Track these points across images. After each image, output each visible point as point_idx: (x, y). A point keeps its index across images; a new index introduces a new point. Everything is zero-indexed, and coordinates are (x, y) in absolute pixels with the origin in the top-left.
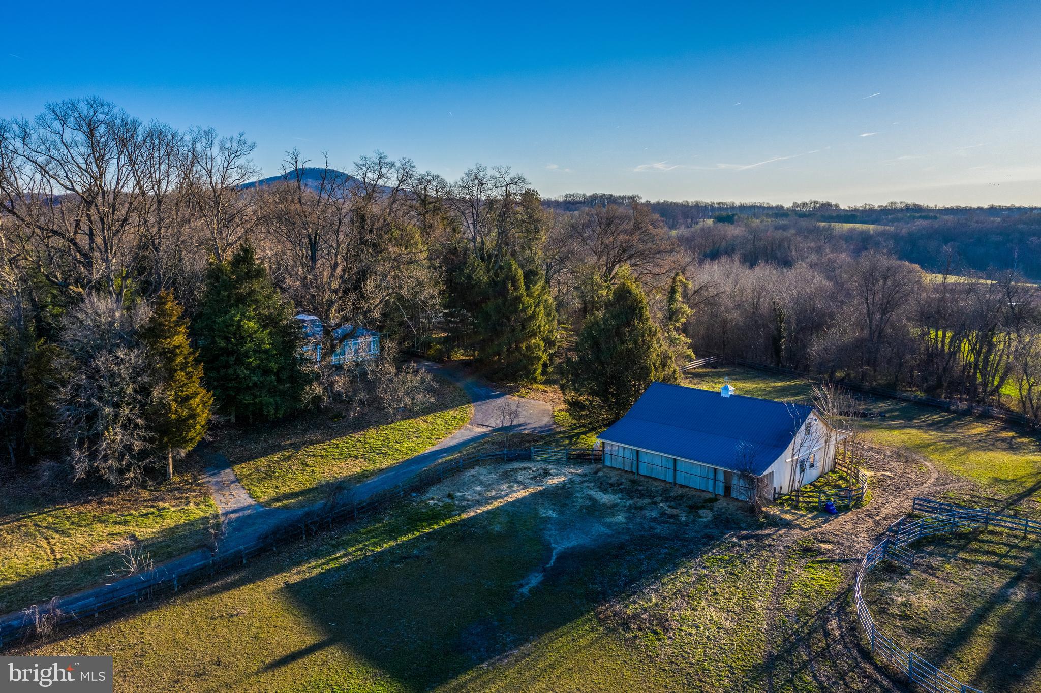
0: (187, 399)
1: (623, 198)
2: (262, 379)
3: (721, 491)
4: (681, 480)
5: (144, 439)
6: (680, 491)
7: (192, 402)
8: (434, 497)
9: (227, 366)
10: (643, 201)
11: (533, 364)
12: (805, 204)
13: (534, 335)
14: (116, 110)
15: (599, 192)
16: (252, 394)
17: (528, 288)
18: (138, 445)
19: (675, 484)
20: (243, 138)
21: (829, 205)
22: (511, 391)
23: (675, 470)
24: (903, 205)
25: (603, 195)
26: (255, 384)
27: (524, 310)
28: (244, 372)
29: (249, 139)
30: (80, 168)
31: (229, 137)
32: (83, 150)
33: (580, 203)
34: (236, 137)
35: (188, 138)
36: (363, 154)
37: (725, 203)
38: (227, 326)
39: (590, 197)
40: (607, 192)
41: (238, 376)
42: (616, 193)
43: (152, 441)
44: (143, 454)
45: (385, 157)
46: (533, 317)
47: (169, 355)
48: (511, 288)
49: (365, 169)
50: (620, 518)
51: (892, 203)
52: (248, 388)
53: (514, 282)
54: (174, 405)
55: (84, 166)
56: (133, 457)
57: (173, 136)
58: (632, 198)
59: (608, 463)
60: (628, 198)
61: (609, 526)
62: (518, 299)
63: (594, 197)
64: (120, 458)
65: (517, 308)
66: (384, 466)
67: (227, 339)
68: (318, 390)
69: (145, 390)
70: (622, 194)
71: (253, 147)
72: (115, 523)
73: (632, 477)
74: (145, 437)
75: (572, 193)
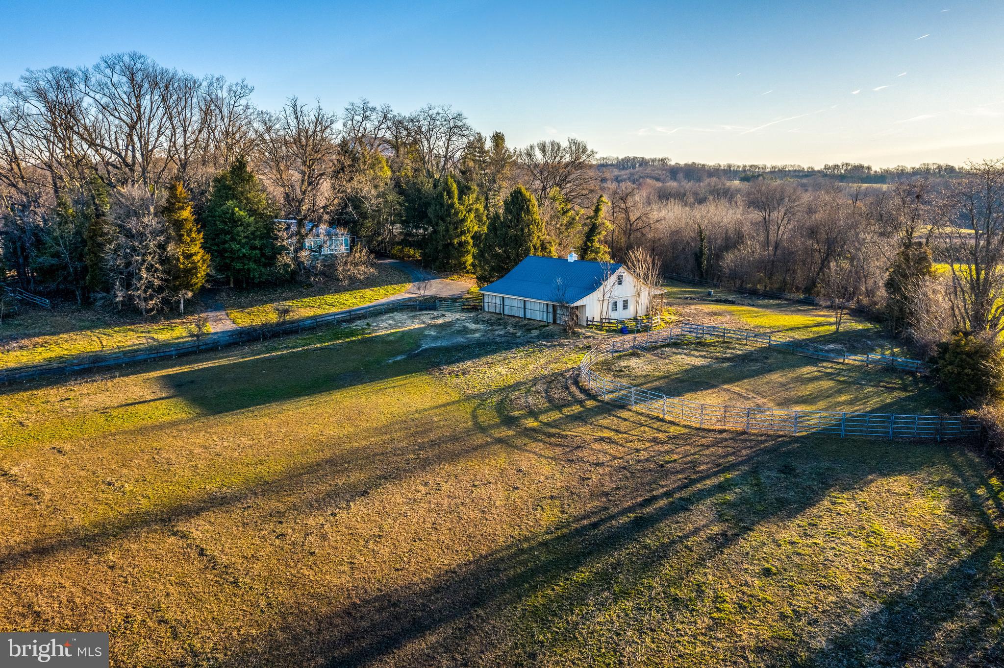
0: (191, 255)
1: (653, 160)
2: (249, 252)
3: (551, 321)
4: (528, 316)
5: (162, 279)
6: (526, 322)
7: (194, 257)
8: (359, 324)
9: (225, 242)
10: (673, 163)
11: (464, 257)
12: (836, 166)
13: (463, 233)
14: (149, 61)
15: (631, 155)
16: (242, 263)
17: (460, 199)
18: (157, 282)
19: (525, 318)
20: (245, 83)
21: (862, 167)
22: (446, 277)
23: (525, 308)
24: (935, 166)
25: (635, 158)
26: (244, 255)
27: (456, 213)
28: (235, 246)
29: (249, 83)
30: (124, 102)
31: (235, 83)
32: (125, 89)
33: (612, 165)
34: (240, 81)
35: (205, 84)
36: (351, 101)
37: (756, 167)
38: (224, 214)
39: (622, 160)
40: (639, 155)
41: (232, 249)
42: (648, 156)
43: (166, 280)
44: (160, 290)
45: (368, 102)
46: (463, 220)
47: (179, 225)
48: (446, 197)
49: (353, 113)
50: (477, 335)
51: (924, 164)
52: (239, 258)
53: (450, 194)
54: (181, 258)
55: (127, 101)
56: (154, 290)
57: (195, 82)
58: (663, 161)
59: (486, 309)
60: (659, 160)
61: (468, 338)
62: (452, 206)
63: (626, 160)
64: (145, 292)
65: (450, 213)
66: (331, 312)
67: (225, 223)
68: (287, 260)
69: (162, 247)
70: (652, 157)
71: (251, 90)
72: (142, 332)
73: (499, 317)
74: (162, 278)
75: (605, 157)
